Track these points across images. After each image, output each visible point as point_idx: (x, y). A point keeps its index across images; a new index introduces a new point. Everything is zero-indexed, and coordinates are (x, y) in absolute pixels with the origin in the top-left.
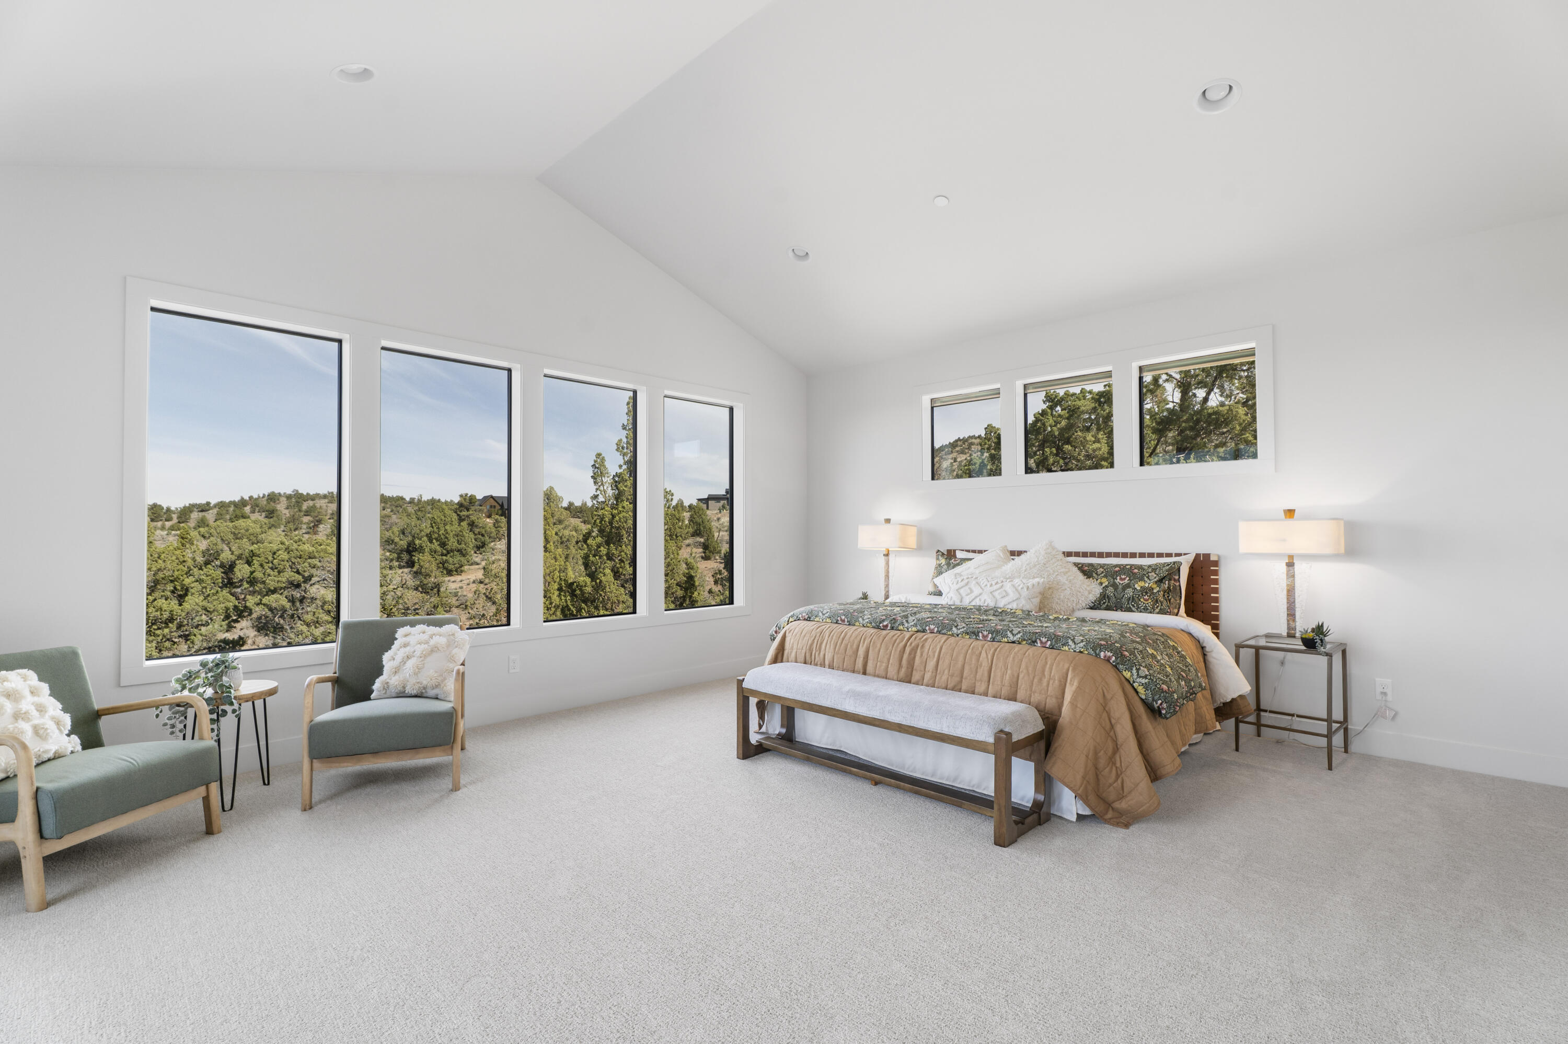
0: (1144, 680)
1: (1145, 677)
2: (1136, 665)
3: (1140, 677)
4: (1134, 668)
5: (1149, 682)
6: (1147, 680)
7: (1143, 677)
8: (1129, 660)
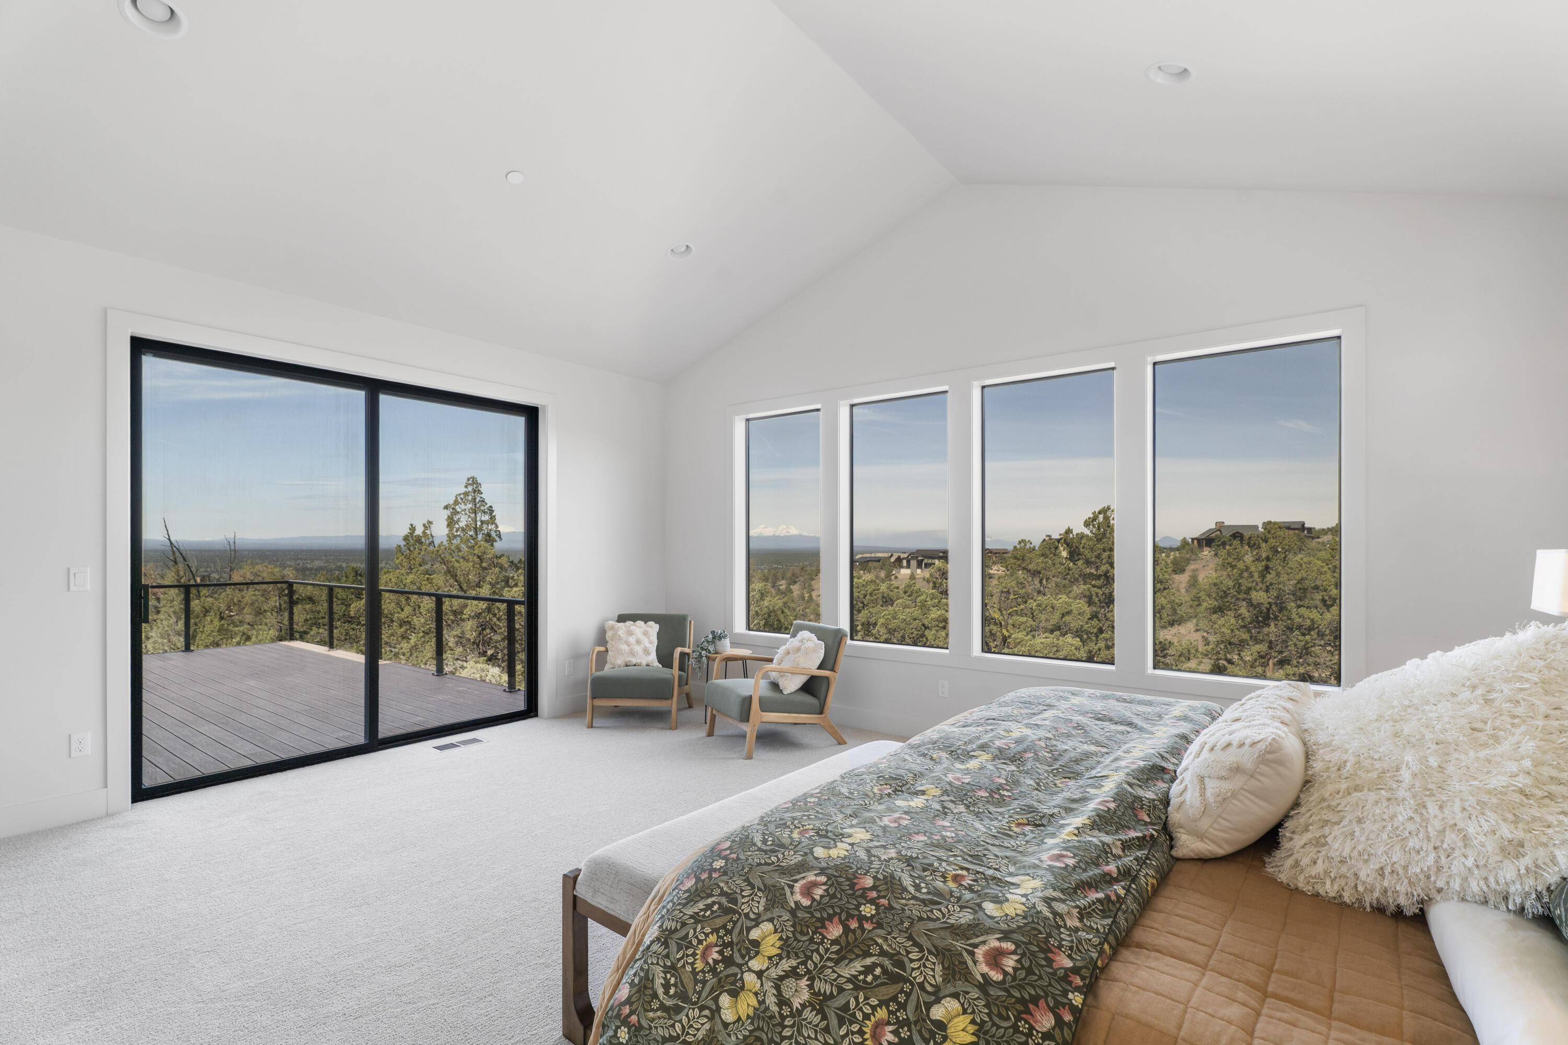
0: (774, 999)
1: (782, 1002)
2: (804, 963)
3: (777, 987)
4: (794, 963)
5: (772, 1017)
6: (775, 1009)
7: (779, 994)
8: (811, 940)
